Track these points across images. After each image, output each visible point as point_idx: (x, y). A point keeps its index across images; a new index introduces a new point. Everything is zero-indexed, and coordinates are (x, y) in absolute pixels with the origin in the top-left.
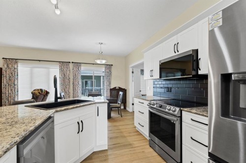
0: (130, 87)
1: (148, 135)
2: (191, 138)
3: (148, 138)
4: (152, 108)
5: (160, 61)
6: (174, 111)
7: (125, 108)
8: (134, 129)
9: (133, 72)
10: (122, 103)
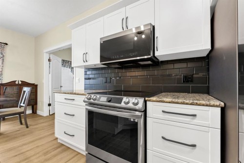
0: (45, 81)
1: (84, 148)
2: (163, 138)
3: (85, 153)
4: (91, 104)
5: (101, 39)
6: (137, 104)
7: (34, 111)
8: (55, 142)
9: (49, 60)
10: (28, 105)
